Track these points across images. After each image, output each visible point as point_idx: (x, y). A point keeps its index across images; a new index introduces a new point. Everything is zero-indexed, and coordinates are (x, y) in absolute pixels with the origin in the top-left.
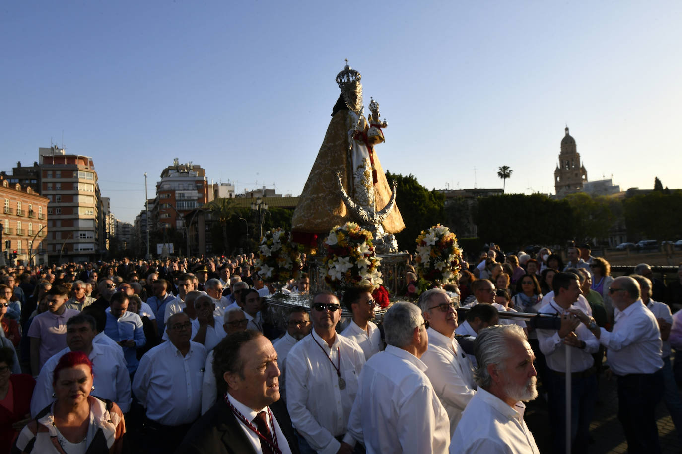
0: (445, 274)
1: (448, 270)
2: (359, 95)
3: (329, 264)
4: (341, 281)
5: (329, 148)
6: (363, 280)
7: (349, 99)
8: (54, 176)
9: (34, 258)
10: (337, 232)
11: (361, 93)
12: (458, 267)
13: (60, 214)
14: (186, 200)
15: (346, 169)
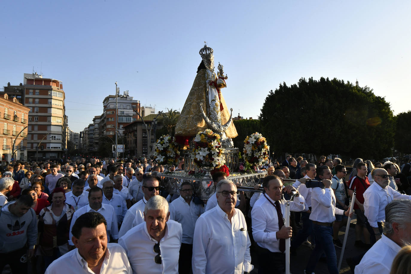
0: (260, 160)
1: (262, 157)
2: (212, 61)
3: (196, 152)
4: (203, 161)
5: (196, 90)
6: (215, 160)
7: (206, 63)
8: (34, 93)
9: (16, 152)
10: (200, 134)
11: (213, 60)
12: (267, 156)
13: (37, 121)
14: (125, 116)
15: (205, 102)
